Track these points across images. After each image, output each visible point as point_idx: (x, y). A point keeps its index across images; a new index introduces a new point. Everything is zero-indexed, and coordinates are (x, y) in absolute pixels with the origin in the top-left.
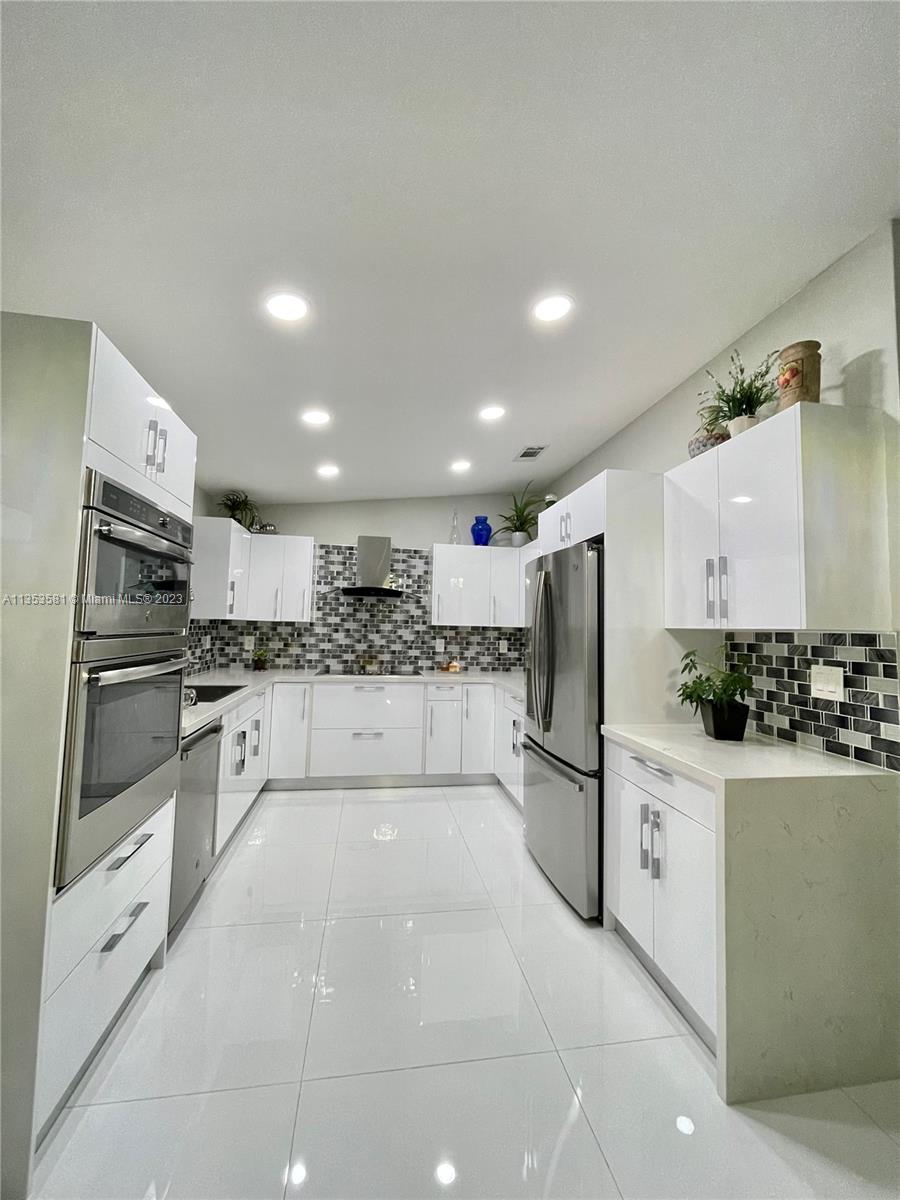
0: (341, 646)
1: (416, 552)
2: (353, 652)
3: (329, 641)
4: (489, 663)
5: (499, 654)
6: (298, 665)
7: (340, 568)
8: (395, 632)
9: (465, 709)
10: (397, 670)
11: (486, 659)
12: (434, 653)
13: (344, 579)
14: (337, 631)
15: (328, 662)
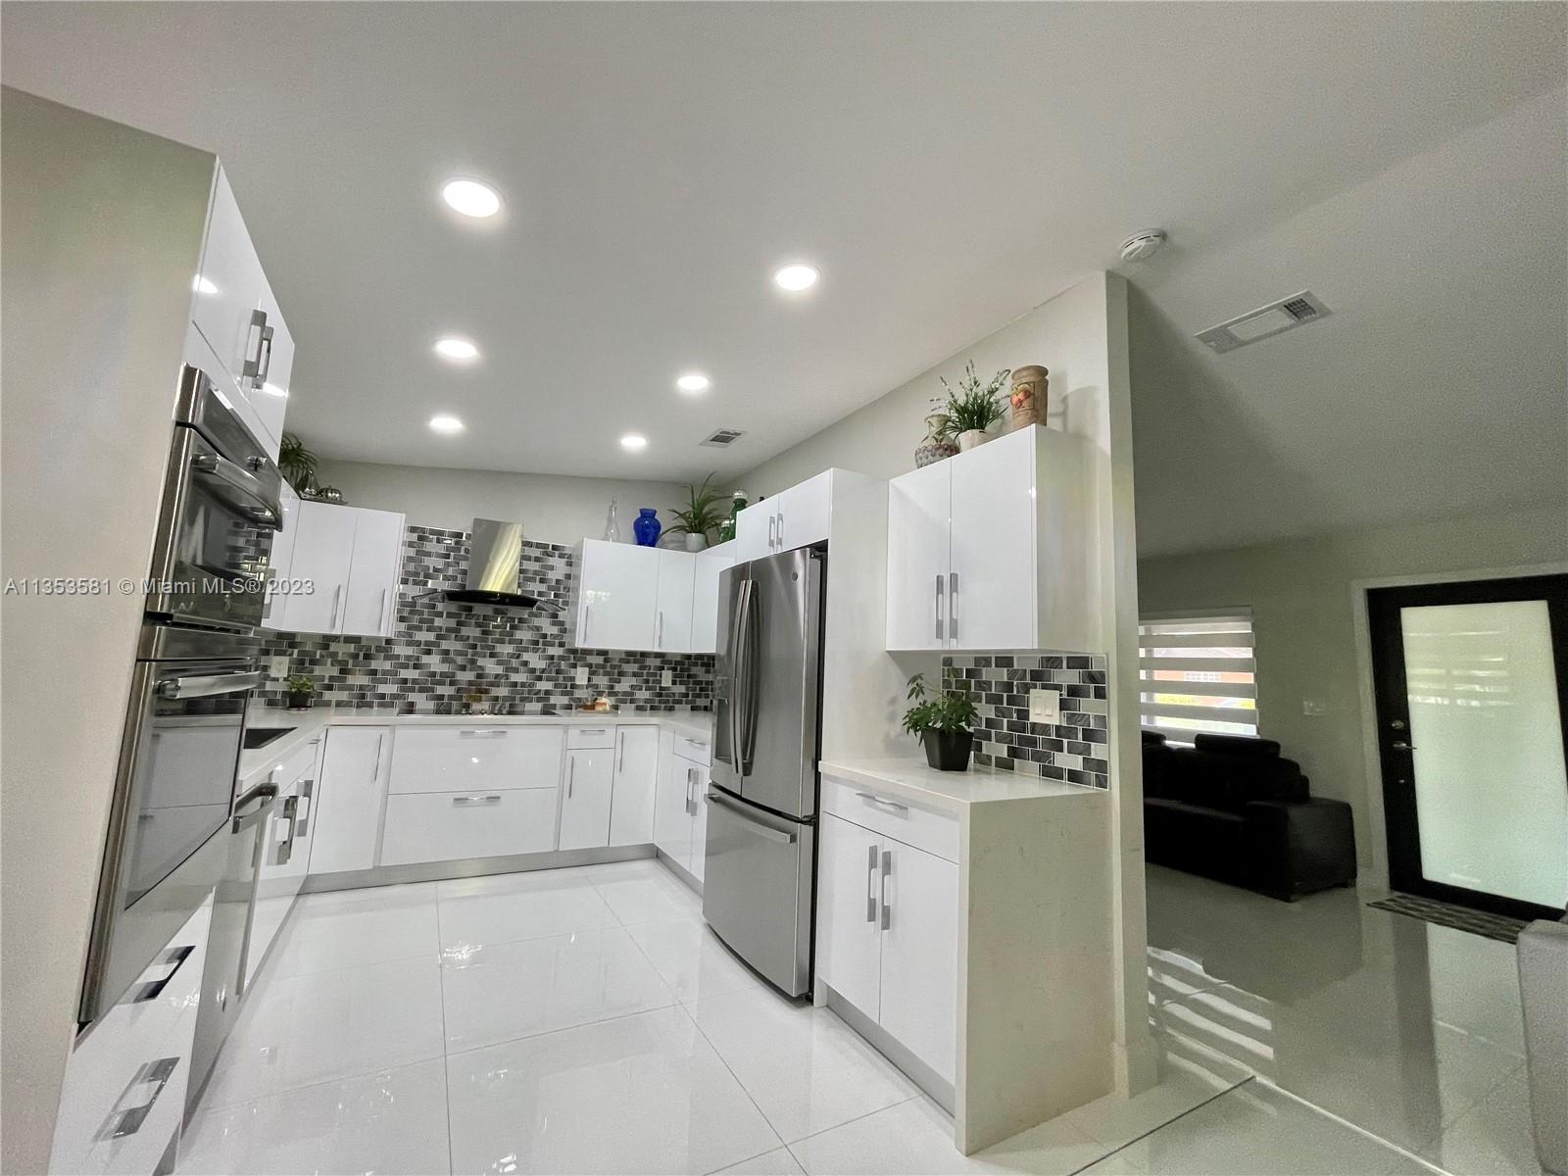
0: (433, 674)
1: (554, 548)
2: (452, 683)
3: (416, 667)
4: (647, 701)
5: (661, 688)
6: (362, 701)
7: (440, 563)
8: (518, 657)
9: (618, 757)
10: (518, 709)
11: (643, 695)
12: (573, 686)
13: (446, 578)
14: (428, 652)
15: (412, 697)
